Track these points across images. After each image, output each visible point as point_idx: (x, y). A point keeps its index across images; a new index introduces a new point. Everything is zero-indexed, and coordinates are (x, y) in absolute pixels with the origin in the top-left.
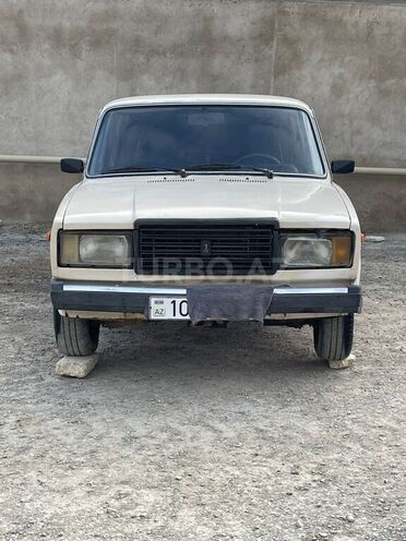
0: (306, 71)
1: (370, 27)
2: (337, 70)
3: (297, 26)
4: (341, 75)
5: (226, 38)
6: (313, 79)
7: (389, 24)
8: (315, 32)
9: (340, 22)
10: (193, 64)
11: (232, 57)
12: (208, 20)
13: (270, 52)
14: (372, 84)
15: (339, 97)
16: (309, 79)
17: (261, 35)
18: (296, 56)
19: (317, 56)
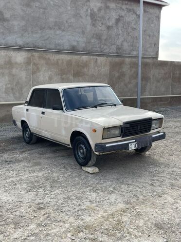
0: (41, 73)
1: (58, 60)
2: (50, 73)
3: (37, 60)
4: (51, 74)
5: (16, 63)
6: (43, 75)
7: (62, 60)
8: (43, 62)
9: (49, 59)
10: (7, 71)
11: (19, 69)
12: (10, 57)
13: (31, 67)
14: (59, 77)
15: (51, 80)
16: (42, 76)
17: (27, 63)
18: (38, 69)
19: (44, 69)
